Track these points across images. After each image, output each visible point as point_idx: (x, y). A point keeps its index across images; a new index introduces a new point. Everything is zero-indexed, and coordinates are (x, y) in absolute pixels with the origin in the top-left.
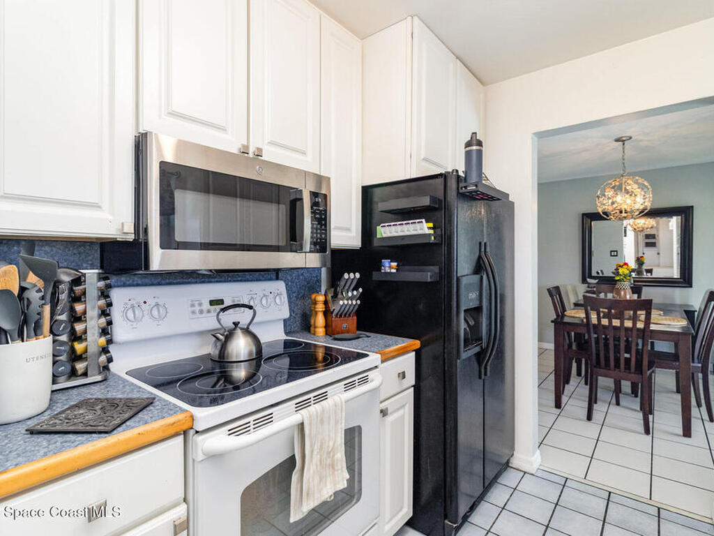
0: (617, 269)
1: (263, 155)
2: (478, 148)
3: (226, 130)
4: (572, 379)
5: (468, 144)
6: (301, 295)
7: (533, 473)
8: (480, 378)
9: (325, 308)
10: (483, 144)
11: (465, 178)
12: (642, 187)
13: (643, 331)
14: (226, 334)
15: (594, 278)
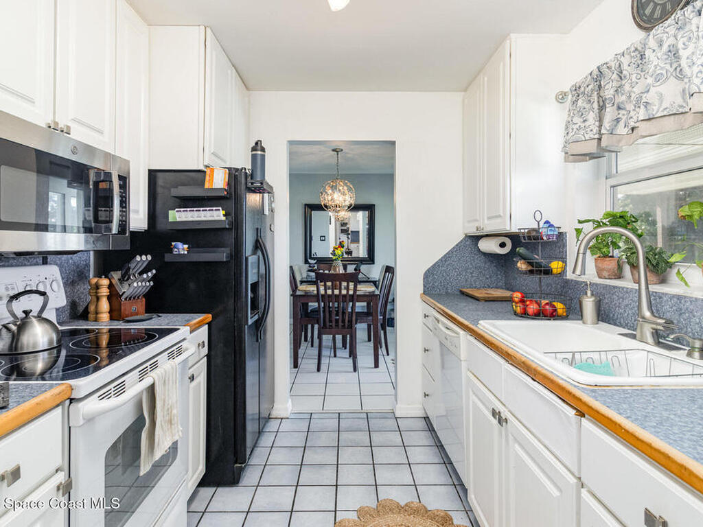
0: (334, 251)
1: (71, 133)
2: (262, 153)
3: (34, 103)
4: (302, 344)
5: (254, 149)
6: (71, 280)
7: (288, 416)
8: (257, 341)
9: (110, 292)
10: (266, 150)
11: (252, 176)
12: (349, 189)
13: (352, 296)
14: (18, 323)
15: (314, 259)
